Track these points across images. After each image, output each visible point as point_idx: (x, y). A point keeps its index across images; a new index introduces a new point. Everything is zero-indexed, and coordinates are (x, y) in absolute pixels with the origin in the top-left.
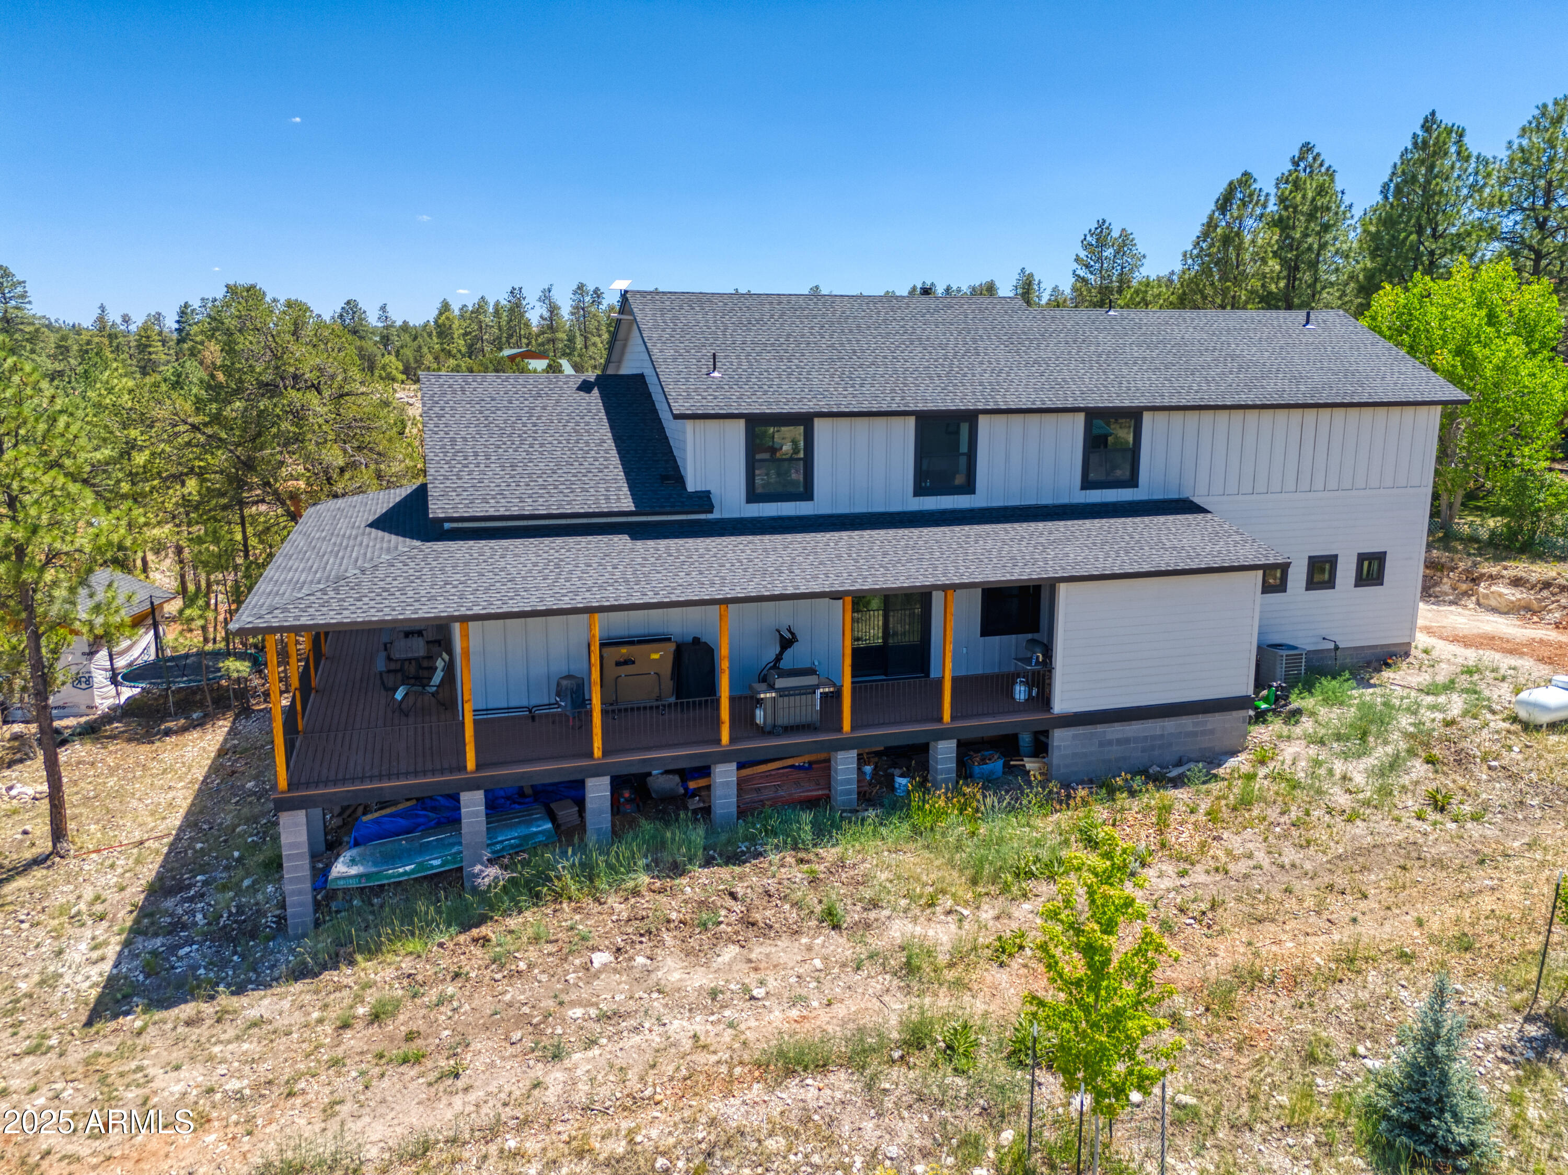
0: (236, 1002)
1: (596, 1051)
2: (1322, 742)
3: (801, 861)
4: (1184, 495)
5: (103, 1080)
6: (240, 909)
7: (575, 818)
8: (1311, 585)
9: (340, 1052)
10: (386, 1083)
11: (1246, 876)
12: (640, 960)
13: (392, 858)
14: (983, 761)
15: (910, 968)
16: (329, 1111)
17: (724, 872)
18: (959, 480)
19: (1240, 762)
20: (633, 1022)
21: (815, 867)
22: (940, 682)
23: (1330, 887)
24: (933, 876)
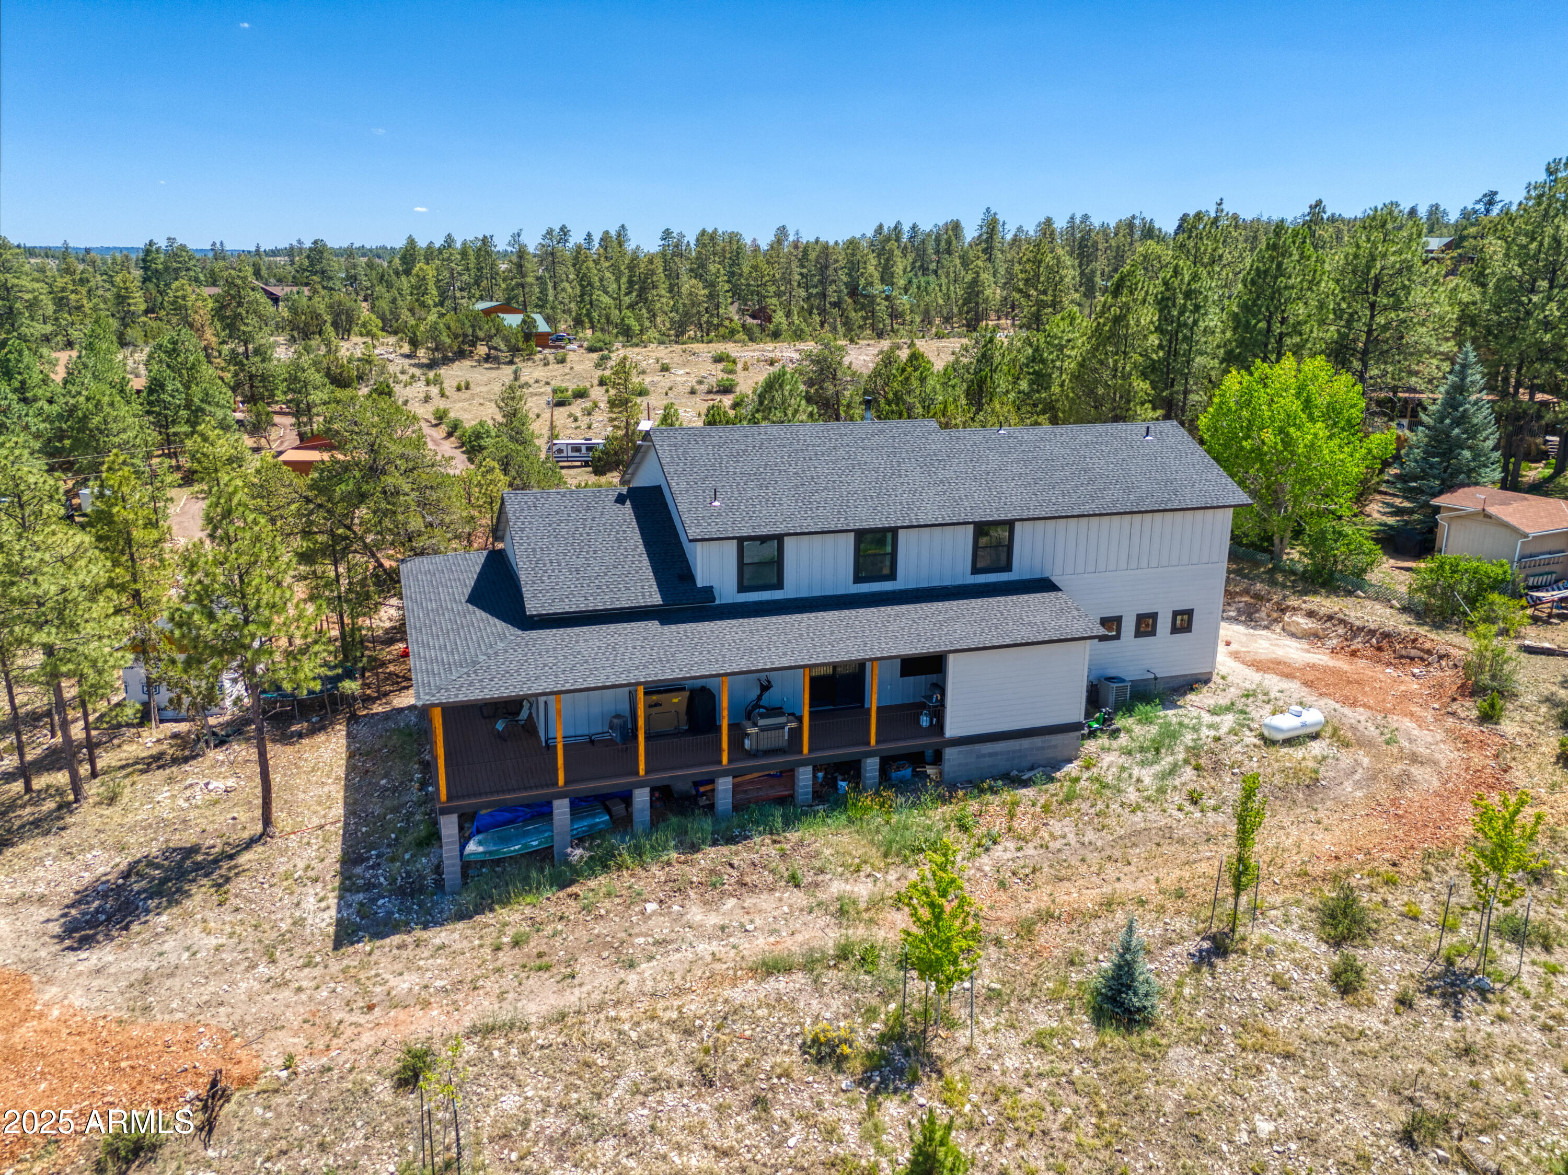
0: (425, 935)
1: (654, 963)
2: (1129, 753)
3: (775, 842)
4: (1046, 575)
5: (358, 981)
6: (408, 874)
7: (623, 812)
8: (1138, 634)
9: (499, 964)
10: (531, 982)
11: (1059, 850)
12: (676, 908)
13: (506, 840)
14: (898, 769)
15: (842, 912)
16: (501, 996)
17: (725, 850)
18: (886, 571)
19: (1072, 768)
20: (675, 946)
21: (784, 846)
22: (869, 710)
23: (1110, 858)
24: (860, 852)
